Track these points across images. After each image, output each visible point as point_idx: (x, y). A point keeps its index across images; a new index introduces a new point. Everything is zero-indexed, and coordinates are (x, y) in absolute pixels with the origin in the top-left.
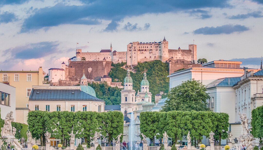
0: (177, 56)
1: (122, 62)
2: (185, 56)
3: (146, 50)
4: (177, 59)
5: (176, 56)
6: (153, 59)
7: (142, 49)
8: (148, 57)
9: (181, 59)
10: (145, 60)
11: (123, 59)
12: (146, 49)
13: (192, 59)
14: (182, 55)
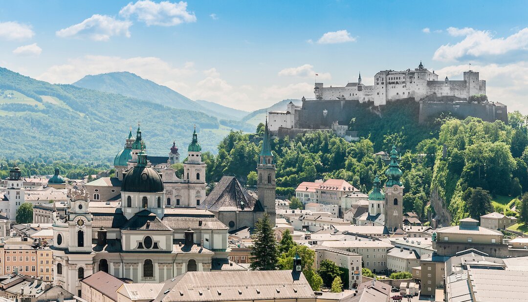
0: (443, 91)
1: (369, 101)
2: (456, 91)
3: (397, 83)
4: (443, 95)
5: (440, 91)
6: (406, 96)
7: (393, 81)
8: (401, 93)
9: (448, 95)
10: (397, 98)
11: (370, 96)
12: (398, 80)
13: (467, 94)
14: (451, 89)
